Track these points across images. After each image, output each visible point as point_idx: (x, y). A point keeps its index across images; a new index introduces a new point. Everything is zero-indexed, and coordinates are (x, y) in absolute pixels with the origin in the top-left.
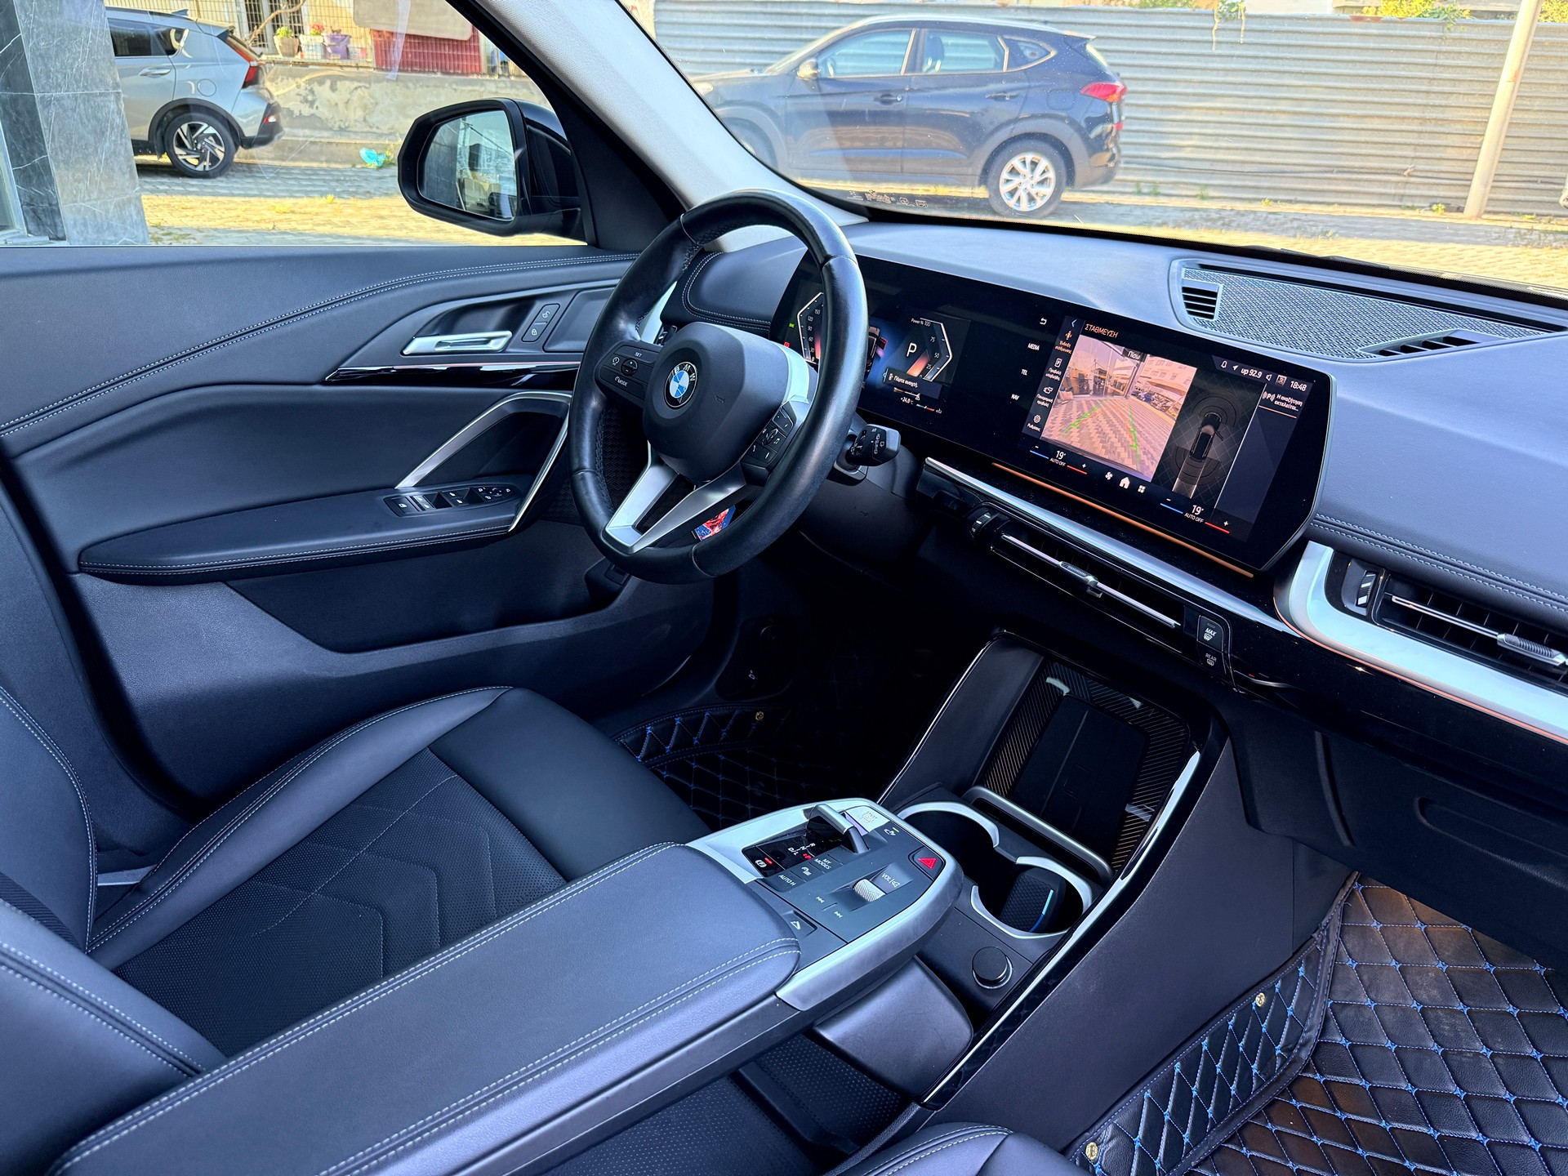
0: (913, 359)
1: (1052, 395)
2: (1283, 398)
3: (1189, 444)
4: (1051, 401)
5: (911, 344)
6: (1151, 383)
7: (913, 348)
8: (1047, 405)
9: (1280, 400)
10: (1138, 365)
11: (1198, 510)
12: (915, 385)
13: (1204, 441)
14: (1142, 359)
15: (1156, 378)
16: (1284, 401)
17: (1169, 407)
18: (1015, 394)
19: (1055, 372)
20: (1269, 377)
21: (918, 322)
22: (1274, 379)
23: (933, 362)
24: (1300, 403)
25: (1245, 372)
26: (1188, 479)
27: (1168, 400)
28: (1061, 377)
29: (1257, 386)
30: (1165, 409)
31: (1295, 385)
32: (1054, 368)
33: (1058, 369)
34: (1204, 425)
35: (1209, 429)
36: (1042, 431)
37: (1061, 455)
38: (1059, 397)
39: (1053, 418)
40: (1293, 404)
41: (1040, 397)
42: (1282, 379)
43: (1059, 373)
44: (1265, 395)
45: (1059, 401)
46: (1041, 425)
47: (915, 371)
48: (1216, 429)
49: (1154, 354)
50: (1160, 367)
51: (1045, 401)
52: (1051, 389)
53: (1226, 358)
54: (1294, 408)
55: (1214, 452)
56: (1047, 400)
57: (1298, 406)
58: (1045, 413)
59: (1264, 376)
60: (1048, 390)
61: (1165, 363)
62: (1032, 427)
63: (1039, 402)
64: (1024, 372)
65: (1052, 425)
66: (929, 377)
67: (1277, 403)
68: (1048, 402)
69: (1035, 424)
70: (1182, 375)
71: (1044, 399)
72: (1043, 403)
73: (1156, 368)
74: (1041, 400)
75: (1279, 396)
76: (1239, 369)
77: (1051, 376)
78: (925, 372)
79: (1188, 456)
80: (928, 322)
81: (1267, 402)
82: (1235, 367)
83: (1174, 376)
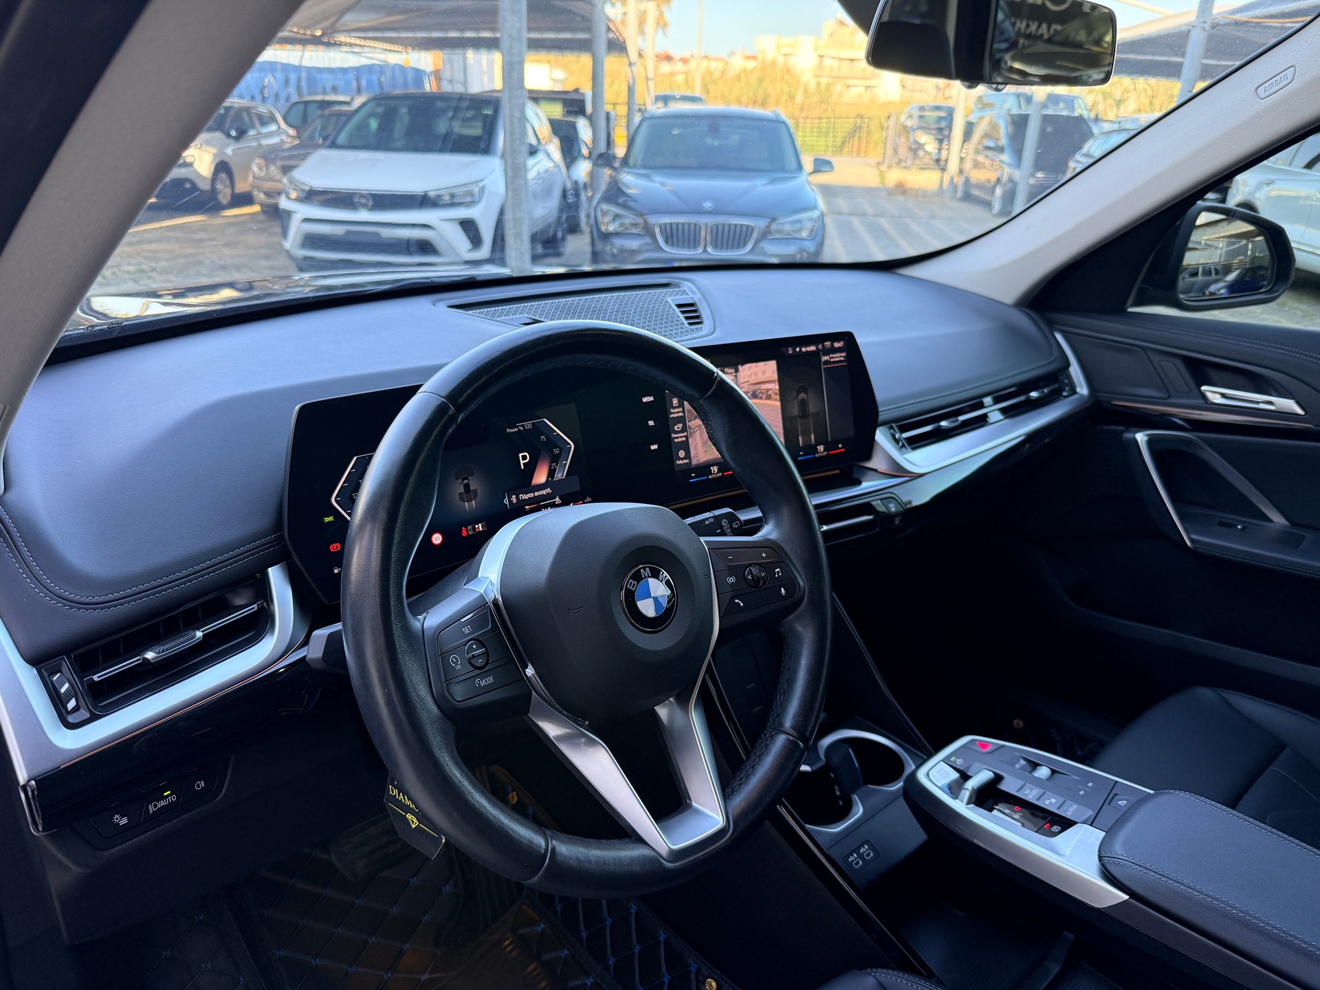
0: (531, 468)
1: (684, 429)
2: (834, 356)
3: (795, 411)
4: (685, 434)
5: (520, 455)
6: (752, 384)
7: (524, 458)
8: (684, 439)
9: (832, 358)
10: (736, 376)
11: (821, 448)
12: (549, 490)
13: (803, 404)
14: (737, 371)
15: (753, 380)
16: (835, 357)
17: (770, 395)
18: (653, 444)
19: (676, 410)
20: (820, 347)
21: (516, 430)
22: (823, 346)
23: (555, 459)
24: (844, 354)
25: (804, 350)
26: (806, 434)
27: (768, 390)
28: (684, 412)
29: (816, 354)
30: (769, 397)
31: (837, 345)
32: (674, 408)
33: (678, 407)
34: (798, 395)
35: (802, 395)
36: (690, 461)
37: (715, 469)
38: (690, 428)
39: (694, 446)
40: (841, 357)
41: (675, 436)
42: (828, 344)
43: (681, 409)
44: (825, 358)
45: (692, 431)
46: (688, 456)
47: (540, 477)
48: (806, 393)
49: (743, 364)
50: (751, 371)
51: (681, 437)
52: (680, 425)
53: (789, 346)
54: (842, 359)
55: (812, 408)
56: (682, 435)
57: (844, 356)
58: (685, 446)
59: (817, 348)
60: (678, 427)
61: (754, 367)
62: (681, 462)
63: (676, 440)
64: (651, 423)
65: (696, 452)
66: (559, 476)
67: (832, 360)
68: (684, 436)
69: (682, 459)
70: (767, 370)
71: (678, 435)
72: (680, 440)
73: (749, 373)
74: (678, 438)
75: (831, 356)
76: (801, 350)
77: (676, 415)
78: (551, 473)
79: (799, 419)
80: (528, 425)
81: (827, 362)
82: (798, 349)
83: (764, 373)
